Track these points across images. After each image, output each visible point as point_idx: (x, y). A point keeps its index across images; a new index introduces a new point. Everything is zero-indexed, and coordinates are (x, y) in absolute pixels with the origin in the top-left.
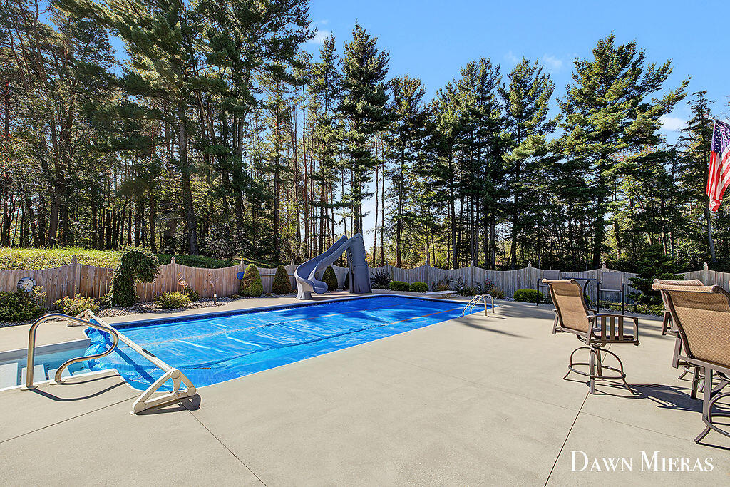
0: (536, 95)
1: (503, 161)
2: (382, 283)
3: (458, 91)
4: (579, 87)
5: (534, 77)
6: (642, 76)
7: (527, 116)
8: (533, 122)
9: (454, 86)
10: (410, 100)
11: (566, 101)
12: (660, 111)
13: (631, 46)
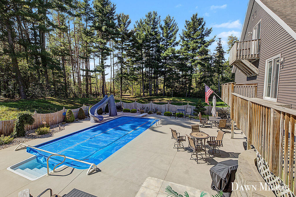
0: (173, 30)
1: (161, 56)
2: (119, 109)
3: (144, 23)
4: (187, 31)
5: (172, 23)
6: (204, 31)
7: (170, 38)
8: (171, 41)
9: (143, 21)
10: (125, 24)
11: (182, 35)
12: (208, 44)
13: (202, 19)
